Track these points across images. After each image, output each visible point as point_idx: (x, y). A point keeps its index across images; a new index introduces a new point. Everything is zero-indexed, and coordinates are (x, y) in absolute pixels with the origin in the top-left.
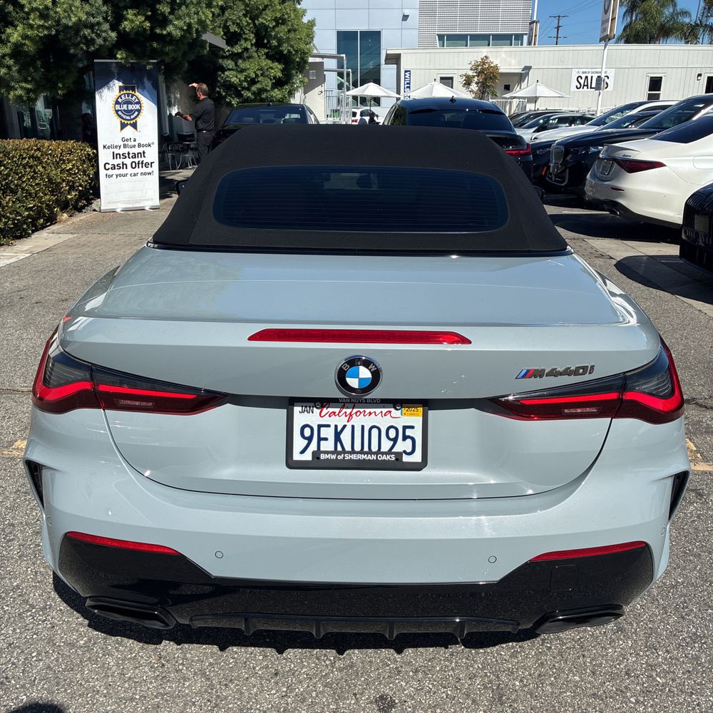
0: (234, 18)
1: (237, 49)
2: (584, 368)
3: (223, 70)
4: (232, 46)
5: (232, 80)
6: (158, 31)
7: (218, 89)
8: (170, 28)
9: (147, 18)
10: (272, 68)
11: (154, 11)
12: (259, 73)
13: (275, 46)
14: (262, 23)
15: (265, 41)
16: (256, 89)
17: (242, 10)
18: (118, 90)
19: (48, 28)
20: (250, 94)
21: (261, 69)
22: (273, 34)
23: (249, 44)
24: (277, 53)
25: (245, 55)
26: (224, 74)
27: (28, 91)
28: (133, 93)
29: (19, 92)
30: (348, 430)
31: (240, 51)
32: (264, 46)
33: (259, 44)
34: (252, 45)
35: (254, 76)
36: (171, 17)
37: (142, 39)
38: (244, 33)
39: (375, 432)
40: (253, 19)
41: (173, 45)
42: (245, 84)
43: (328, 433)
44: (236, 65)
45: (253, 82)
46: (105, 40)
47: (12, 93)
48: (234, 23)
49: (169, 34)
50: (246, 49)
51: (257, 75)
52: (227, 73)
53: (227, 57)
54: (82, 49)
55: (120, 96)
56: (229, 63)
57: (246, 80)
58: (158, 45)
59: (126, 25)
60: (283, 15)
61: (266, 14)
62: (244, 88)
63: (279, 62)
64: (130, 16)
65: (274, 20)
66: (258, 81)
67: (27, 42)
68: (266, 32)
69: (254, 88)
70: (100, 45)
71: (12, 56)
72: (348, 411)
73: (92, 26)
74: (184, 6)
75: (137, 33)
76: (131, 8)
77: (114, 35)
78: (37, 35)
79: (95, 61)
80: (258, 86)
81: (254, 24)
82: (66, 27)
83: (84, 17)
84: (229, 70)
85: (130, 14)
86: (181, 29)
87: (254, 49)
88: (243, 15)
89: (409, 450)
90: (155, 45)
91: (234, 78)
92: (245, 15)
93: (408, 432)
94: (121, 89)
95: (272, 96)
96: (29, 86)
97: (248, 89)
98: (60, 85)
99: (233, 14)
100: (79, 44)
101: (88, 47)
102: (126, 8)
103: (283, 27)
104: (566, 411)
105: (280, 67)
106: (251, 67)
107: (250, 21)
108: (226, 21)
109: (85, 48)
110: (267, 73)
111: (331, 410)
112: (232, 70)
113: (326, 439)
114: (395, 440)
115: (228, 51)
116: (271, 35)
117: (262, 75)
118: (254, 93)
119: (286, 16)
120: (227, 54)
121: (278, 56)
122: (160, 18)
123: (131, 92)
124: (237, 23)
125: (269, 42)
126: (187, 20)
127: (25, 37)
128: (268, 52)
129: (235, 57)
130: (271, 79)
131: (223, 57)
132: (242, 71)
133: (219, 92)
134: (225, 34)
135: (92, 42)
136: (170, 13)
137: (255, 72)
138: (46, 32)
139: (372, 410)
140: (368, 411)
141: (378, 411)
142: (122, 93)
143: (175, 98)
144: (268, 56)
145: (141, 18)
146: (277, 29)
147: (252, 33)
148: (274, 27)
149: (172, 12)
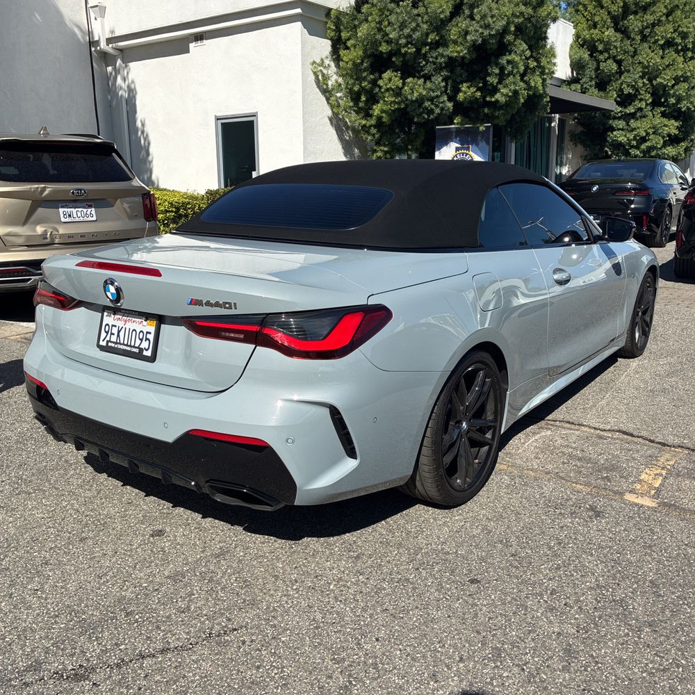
0: (630, 81)
1: (631, 110)
2: (230, 304)
3: (612, 129)
4: (626, 107)
5: (619, 140)
6: (488, 99)
7: (606, 149)
8: (498, 96)
9: (479, 89)
10: (665, 126)
11: (485, 82)
12: (651, 131)
13: (673, 104)
14: (660, 82)
15: (663, 100)
16: (645, 147)
17: (638, 73)
18: (455, 150)
19: (399, 103)
20: (638, 152)
21: (654, 128)
22: (672, 92)
23: (644, 103)
24: (674, 110)
25: (639, 114)
26: (613, 134)
27: (386, 153)
28: (468, 152)
29: (379, 154)
30: (123, 330)
31: (633, 111)
32: (661, 105)
33: (655, 104)
34: (647, 105)
35: (644, 134)
36: (499, 86)
37: (476, 106)
38: (640, 94)
39: (134, 332)
40: (650, 80)
41: (503, 109)
42: (634, 143)
43: (115, 330)
44: (628, 124)
45: (644, 140)
46: (442, 109)
47: (375, 155)
48: (628, 86)
49: (497, 101)
50: (640, 109)
51: (648, 134)
52: (615, 133)
53: (619, 118)
54: (424, 117)
55: (456, 155)
56: (621, 124)
57: (635, 138)
58: (489, 109)
59: (461, 97)
60: (685, 73)
61: (665, 74)
62: (633, 147)
63: (676, 119)
64: (463, 89)
65: (674, 79)
66: (649, 140)
67: (384, 115)
68: (664, 90)
69: (643, 147)
70: (438, 114)
71: (375, 126)
72: (125, 318)
73: (431, 100)
74: (511, 76)
75: (471, 102)
76: (466, 82)
77: (450, 105)
78: (390, 109)
79: (437, 127)
80: (648, 144)
81: (652, 85)
82: (412, 101)
83: (424, 93)
84: (619, 129)
85: (464, 87)
86: (507, 95)
87: (649, 108)
88: (640, 77)
89: (147, 348)
90: (486, 110)
91: (620, 137)
92: (642, 77)
93: (148, 336)
94: (457, 149)
95: (664, 154)
96: (386, 149)
97: (637, 147)
98: (410, 147)
99: (629, 77)
100: (421, 114)
101: (429, 116)
102: (462, 82)
103: (683, 84)
104: (223, 334)
105: (676, 124)
106: (641, 126)
107: (647, 82)
108: (622, 84)
109: (426, 117)
110: (660, 131)
111: (118, 316)
112: (622, 130)
113: (114, 334)
114: (141, 340)
115: (621, 112)
116: (669, 94)
117: (654, 133)
118: (643, 152)
119: (689, 74)
120: (620, 115)
121: (675, 114)
122: (490, 88)
123: (465, 151)
124: (632, 85)
125: (666, 100)
126: (512, 87)
127: (383, 111)
128: (665, 111)
129: (627, 117)
130: (663, 137)
131: (615, 118)
132: (633, 130)
133: (606, 152)
134: (618, 96)
135: (432, 111)
136: (497, 83)
137: (646, 131)
138: (396, 106)
139: (135, 319)
140: (133, 319)
141: (137, 320)
142: (458, 152)
143: (567, 158)
144: (664, 115)
145: (473, 89)
146: (676, 87)
147: (649, 93)
148: (673, 86)
149: (500, 82)
